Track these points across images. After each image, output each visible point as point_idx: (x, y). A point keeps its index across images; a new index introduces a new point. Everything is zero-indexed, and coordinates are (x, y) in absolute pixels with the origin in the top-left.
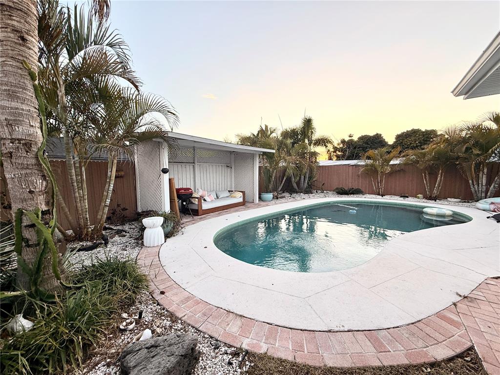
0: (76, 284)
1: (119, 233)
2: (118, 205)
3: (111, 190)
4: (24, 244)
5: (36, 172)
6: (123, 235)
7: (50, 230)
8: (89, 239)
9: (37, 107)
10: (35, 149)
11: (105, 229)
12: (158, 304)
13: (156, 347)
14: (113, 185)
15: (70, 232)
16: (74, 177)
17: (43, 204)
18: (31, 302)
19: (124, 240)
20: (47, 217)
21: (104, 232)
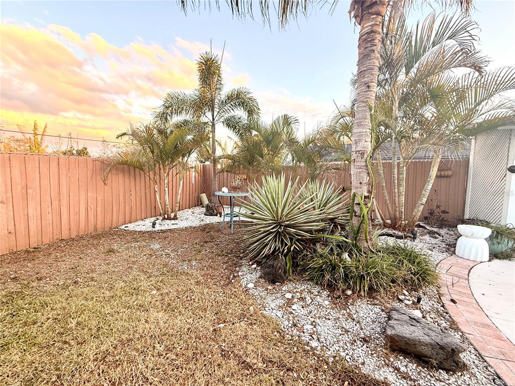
0: (377, 252)
1: (432, 234)
2: (437, 206)
3: (429, 189)
4: (354, 214)
5: (365, 170)
6: (435, 237)
7: (368, 209)
8: (401, 230)
9: (371, 128)
10: (365, 156)
11: (419, 226)
12: (443, 306)
13: (418, 322)
14: (432, 185)
15: (389, 221)
16: (396, 175)
17: (366, 191)
18: (352, 249)
19: (434, 241)
20: (367, 200)
21: (416, 229)
